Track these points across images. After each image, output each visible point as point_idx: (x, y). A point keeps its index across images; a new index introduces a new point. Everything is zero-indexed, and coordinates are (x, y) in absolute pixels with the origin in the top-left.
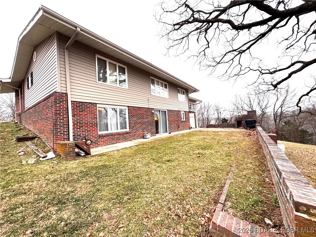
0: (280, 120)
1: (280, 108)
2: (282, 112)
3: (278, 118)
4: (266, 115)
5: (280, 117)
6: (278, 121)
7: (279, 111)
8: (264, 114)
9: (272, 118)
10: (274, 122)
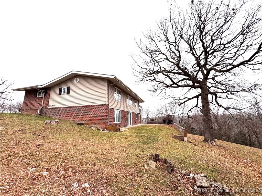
0: (182, 121)
1: (182, 114)
2: (182, 117)
3: (181, 120)
4: (175, 118)
5: (182, 120)
6: (181, 122)
7: (181, 116)
8: (174, 117)
9: (178, 120)
10: (179, 122)
